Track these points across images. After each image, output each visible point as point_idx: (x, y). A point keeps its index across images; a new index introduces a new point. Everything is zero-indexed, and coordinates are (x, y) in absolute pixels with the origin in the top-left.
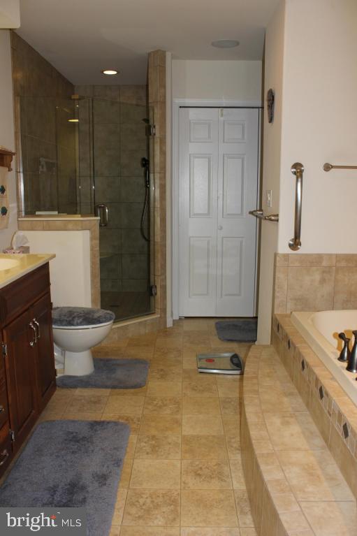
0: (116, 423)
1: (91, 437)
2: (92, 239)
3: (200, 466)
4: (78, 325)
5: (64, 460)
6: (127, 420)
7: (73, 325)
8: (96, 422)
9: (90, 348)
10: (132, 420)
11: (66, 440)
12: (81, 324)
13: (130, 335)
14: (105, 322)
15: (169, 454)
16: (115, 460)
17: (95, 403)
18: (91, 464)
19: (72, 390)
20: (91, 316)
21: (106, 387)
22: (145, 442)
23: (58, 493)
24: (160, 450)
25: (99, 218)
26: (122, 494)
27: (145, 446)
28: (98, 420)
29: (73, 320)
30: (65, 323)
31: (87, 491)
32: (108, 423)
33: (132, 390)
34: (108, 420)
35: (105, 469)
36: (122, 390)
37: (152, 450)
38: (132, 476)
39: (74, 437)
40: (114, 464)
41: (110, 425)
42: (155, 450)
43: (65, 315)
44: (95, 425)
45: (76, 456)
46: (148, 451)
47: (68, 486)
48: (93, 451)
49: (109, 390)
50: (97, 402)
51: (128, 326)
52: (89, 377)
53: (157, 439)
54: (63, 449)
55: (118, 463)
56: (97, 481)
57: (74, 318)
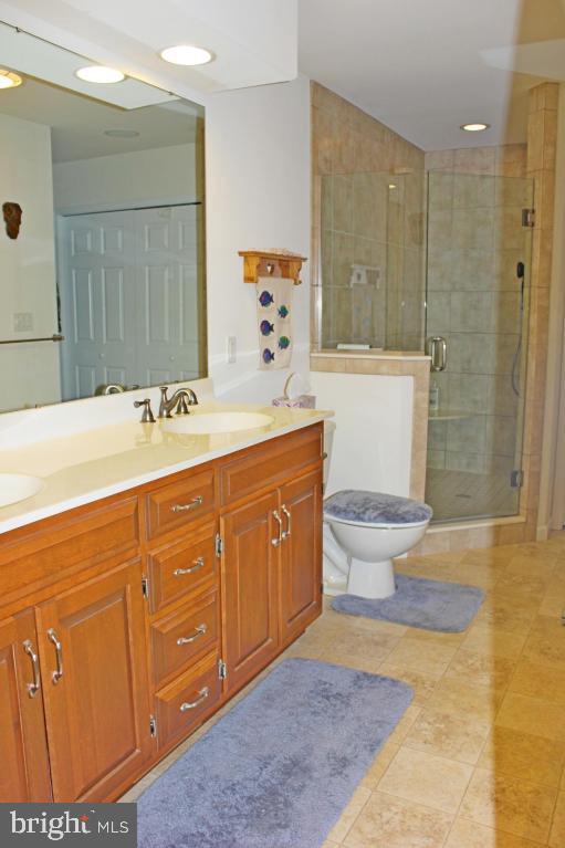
0: (394, 682)
1: (349, 696)
2: (417, 390)
3: (505, 786)
4: (370, 520)
5: (298, 722)
6: (414, 681)
7: (363, 520)
8: (365, 674)
9: (391, 558)
10: (423, 684)
11: (312, 692)
12: (374, 520)
13: (471, 546)
14: (413, 521)
15: (460, 751)
16: (370, 740)
17: (377, 644)
18: (333, 737)
19: (352, 617)
20: (392, 510)
21: (404, 623)
22: (429, 723)
23: (270, 768)
24: (448, 741)
25: (429, 358)
26: (362, 796)
27: (426, 730)
28: (371, 672)
29: (364, 513)
30: (351, 515)
31: (310, 777)
32: (384, 679)
33: (442, 635)
34: (385, 675)
35: (349, 750)
36: (426, 632)
37: (435, 739)
38: (388, 773)
39: (325, 690)
40: (365, 746)
41: (383, 683)
42: (440, 739)
43: (355, 504)
44: (364, 679)
45: (316, 719)
46: (429, 738)
47: (288, 762)
48: (343, 717)
49: (405, 629)
50: (382, 643)
51: (467, 530)
52: (382, 602)
53: (452, 722)
54: (301, 705)
55: (374, 746)
56: (330, 765)
57: (367, 509)
